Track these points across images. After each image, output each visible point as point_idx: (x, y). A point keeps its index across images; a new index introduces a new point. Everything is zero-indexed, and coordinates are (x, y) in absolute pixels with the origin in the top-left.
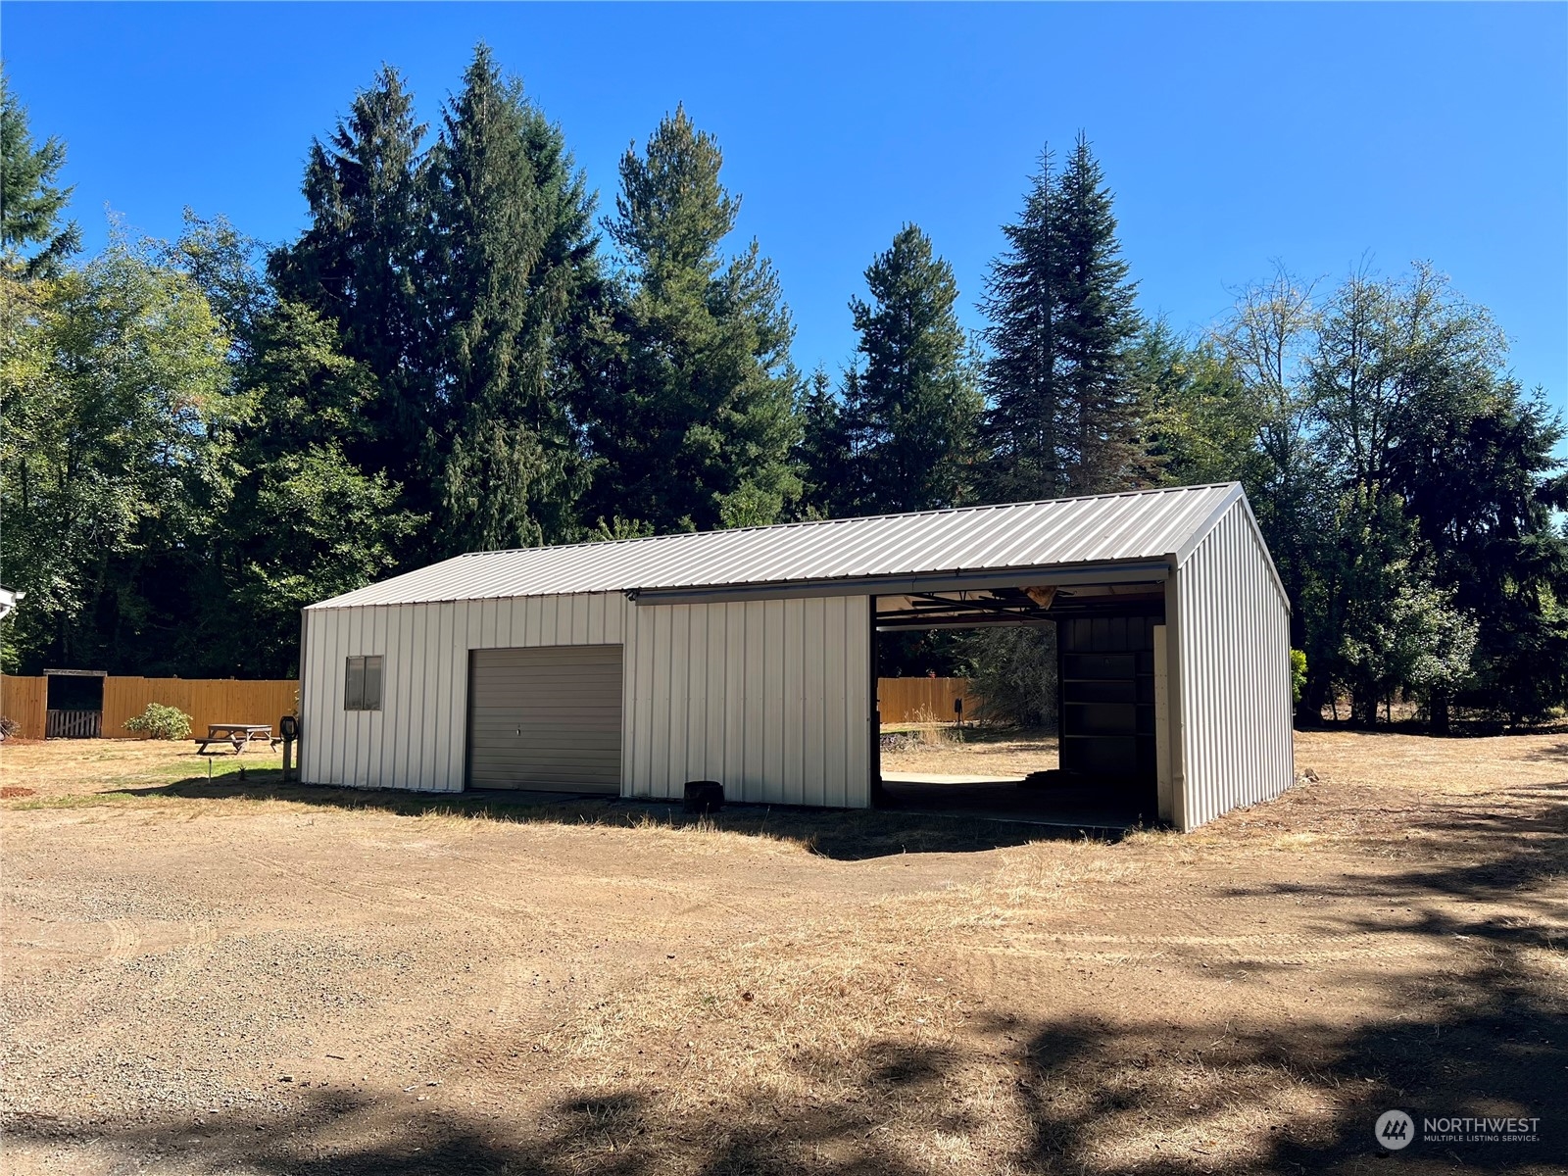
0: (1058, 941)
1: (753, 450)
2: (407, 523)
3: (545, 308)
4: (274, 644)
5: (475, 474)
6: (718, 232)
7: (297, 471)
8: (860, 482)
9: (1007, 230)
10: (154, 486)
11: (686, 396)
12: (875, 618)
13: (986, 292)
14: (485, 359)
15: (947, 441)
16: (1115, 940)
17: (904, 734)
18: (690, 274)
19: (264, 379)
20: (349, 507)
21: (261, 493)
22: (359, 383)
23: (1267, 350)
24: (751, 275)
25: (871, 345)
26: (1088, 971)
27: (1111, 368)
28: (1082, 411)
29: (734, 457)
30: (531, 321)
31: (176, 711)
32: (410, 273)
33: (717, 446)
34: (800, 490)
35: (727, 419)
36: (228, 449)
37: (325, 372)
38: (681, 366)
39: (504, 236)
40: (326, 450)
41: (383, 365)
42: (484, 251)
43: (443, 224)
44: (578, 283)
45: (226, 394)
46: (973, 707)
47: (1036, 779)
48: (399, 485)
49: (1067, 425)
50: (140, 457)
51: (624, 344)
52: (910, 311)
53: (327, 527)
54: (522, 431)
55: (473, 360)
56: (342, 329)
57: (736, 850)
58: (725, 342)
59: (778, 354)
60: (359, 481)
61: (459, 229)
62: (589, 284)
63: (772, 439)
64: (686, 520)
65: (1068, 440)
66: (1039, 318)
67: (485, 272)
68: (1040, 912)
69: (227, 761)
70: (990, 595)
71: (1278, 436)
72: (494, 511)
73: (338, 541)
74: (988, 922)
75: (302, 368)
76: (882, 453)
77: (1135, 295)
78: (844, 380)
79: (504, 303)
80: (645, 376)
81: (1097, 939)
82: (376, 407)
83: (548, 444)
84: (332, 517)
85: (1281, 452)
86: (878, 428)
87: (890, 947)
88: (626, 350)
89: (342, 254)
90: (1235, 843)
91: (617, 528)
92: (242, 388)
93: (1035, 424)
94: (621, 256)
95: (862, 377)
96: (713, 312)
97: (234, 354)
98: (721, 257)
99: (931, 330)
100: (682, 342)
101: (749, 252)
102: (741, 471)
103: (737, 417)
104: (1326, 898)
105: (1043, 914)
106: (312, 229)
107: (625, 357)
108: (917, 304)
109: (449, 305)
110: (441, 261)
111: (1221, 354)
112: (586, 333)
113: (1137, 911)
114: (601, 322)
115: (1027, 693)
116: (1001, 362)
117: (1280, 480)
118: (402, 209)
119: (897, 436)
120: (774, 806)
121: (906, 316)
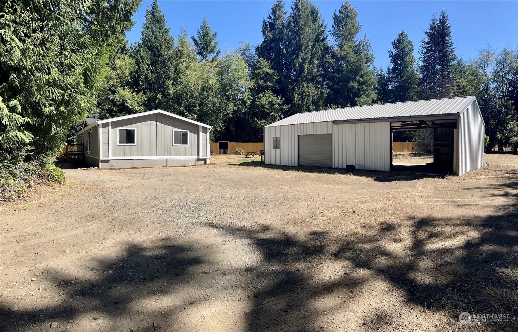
0: (427, 200)
1: (365, 87)
2: (286, 107)
3: (315, 54)
4: (260, 135)
5: (300, 95)
6: (356, 33)
7: (263, 97)
8: (391, 95)
9: (425, 33)
10: (236, 103)
11: (349, 74)
12: (391, 128)
13: (420, 48)
14: (302, 67)
15: (411, 85)
16: (440, 200)
17: (400, 155)
18: (350, 43)
19: (255, 77)
20: (273, 104)
21: (256, 102)
22: (275, 75)
23: (485, 65)
24: (364, 43)
25: (393, 61)
26: (433, 207)
27: (449, 68)
28: (442, 79)
29: (360, 89)
30: (312, 57)
31: (241, 149)
32: (285, 48)
33: (356, 86)
34: (376, 97)
35: (359, 80)
36: (249, 93)
37: (268, 74)
38: (347, 67)
39: (306, 37)
40: (268, 91)
41: (280, 71)
42: (301, 40)
43: (292, 35)
44: (323, 47)
45: (248, 81)
46: (416, 149)
47: (428, 164)
48: (284, 99)
49: (439, 82)
50: (233, 97)
51: (334, 62)
52: (403, 53)
53: (269, 109)
54: (310, 84)
55: (299, 68)
56: (271, 63)
57: (357, 180)
58: (358, 60)
59: (371, 63)
60: (275, 98)
61: (295, 36)
62: (326, 47)
63: (369, 85)
64: (349, 105)
65: (439, 86)
66: (433, 55)
67: (301, 46)
68: (424, 194)
69: (250, 159)
70: (418, 122)
71: (486, 86)
72: (304, 104)
73: (271, 112)
74: (413, 196)
75: (263, 73)
76: (396, 88)
77: (455, 50)
78: (387, 70)
79: (306, 53)
80: (339, 70)
81: (436, 200)
82: (278, 81)
83: (316, 87)
84: (270, 107)
85: (486, 90)
86: (395, 82)
87: (389, 201)
88: (334, 63)
89: (270, 45)
90: (469, 178)
91: (332, 107)
92: (251, 79)
93: (431, 82)
94: (333, 40)
95: (391, 69)
96: (355, 53)
97: (250, 72)
98: (357, 39)
99: (408, 58)
100: (348, 61)
101: (364, 38)
102: (362, 92)
103: (361, 79)
104: (487, 190)
105: (425, 194)
106: (264, 40)
107: (334, 65)
108: (404, 51)
109: (294, 55)
110: (292, 44)
111: (474, 66)
112: (325, 60)
113: (446, 194)
114: (328, 56)
115: (428, 145)
116: (424, 66)
117: (486, 97)
118: (283, 32)
119: (399, 84)
120: (367, 170)
121: (401, 54)
